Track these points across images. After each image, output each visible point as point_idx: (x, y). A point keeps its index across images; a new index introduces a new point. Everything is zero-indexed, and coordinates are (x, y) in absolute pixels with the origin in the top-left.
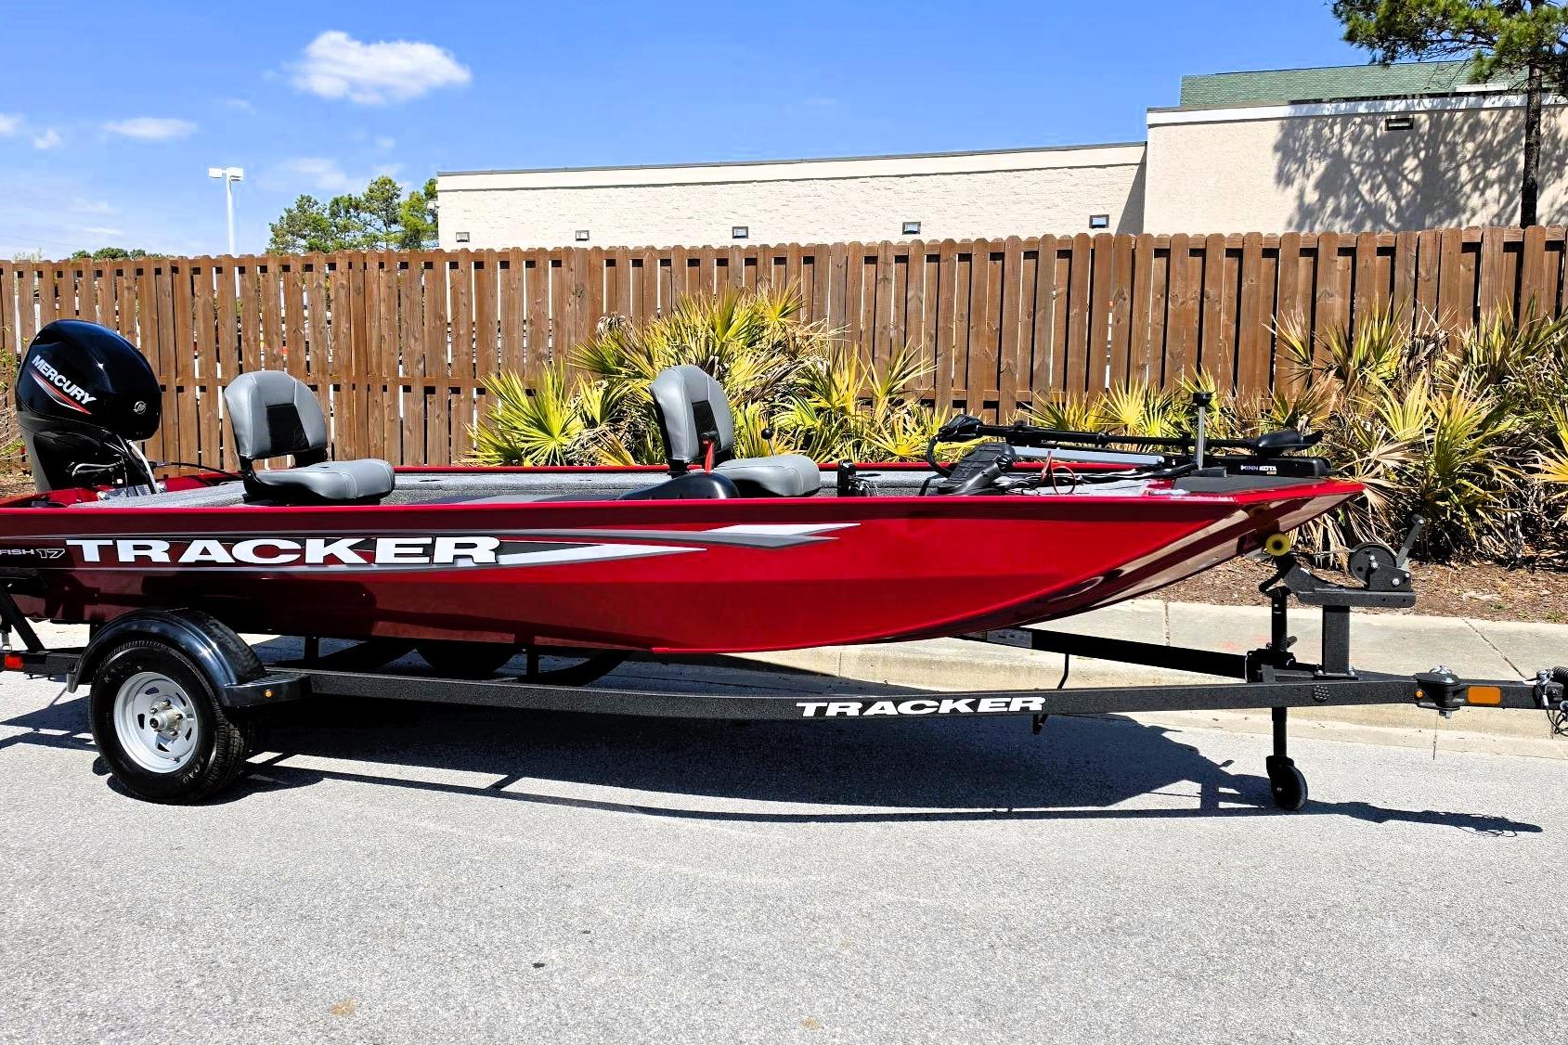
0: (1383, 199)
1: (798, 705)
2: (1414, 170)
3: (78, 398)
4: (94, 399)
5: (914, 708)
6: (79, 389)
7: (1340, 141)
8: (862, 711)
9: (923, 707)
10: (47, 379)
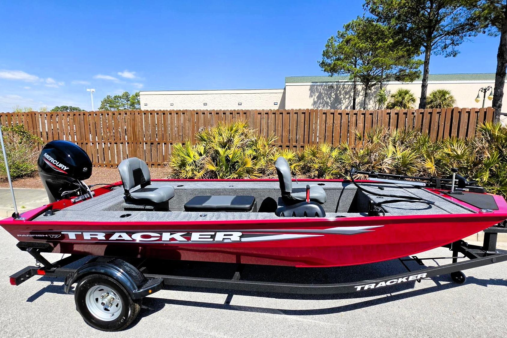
0: (328, 101)
1: (355, 287)
2: (333, 95)
3: (62, 168)
4: (68, 168)
5: (391, 283)
6: (62, 165)
8: (375, 286)
9: (393, 282)
10: (50, 161)
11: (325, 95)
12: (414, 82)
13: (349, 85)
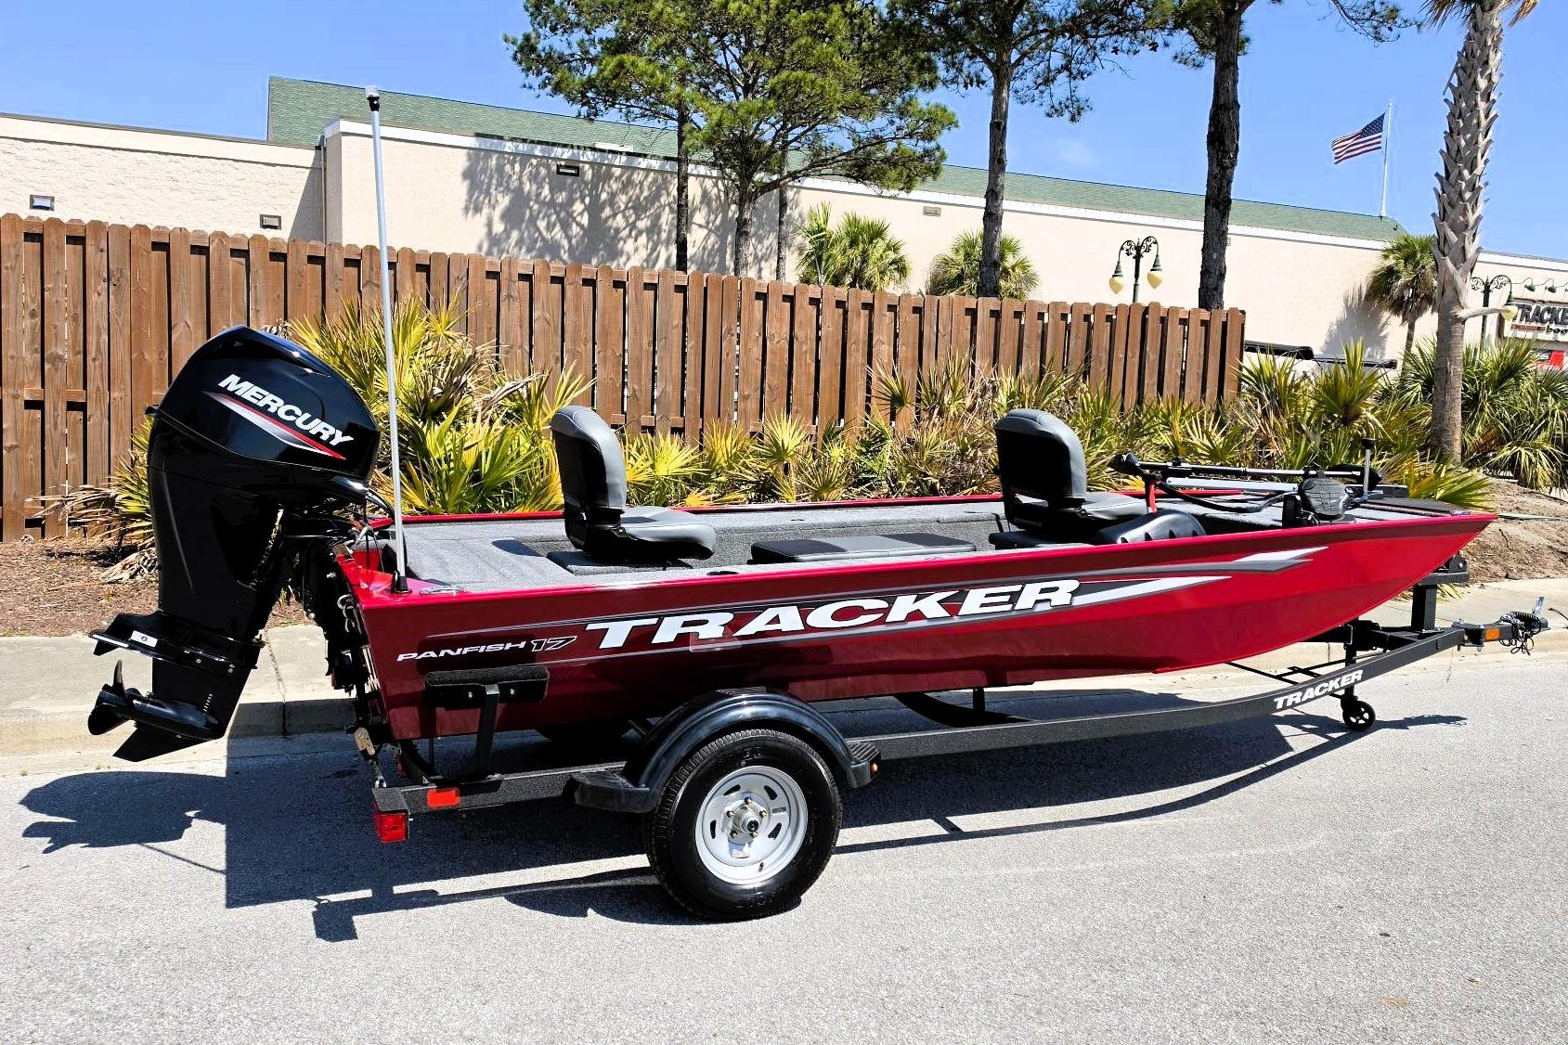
0: (558, 237)
1: (1275, 700)
2: (581, 214)
4: (348, 438)
6: (324, 424)
7: (520, 178)
11: (544, 210)
12: (915, 194)
13: (648, 170)
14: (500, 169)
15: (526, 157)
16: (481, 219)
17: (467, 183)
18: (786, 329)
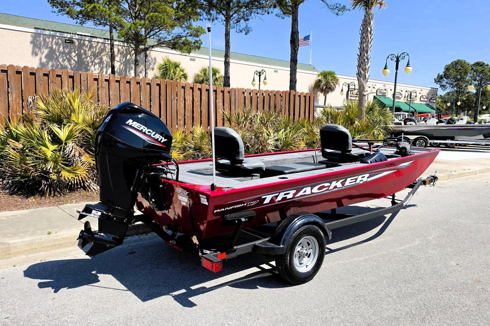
0: (66, 64)
2: (75, 56)
3: (159, 140)
4: (166, 140)
6: (159, 135)
7: (52, 43)
11: (61, 55)
13: (98, 42)
14: (44, 40)
15: (53, 37)
16: (38, 58)
17: (32, 45)
18: (191, 98)
